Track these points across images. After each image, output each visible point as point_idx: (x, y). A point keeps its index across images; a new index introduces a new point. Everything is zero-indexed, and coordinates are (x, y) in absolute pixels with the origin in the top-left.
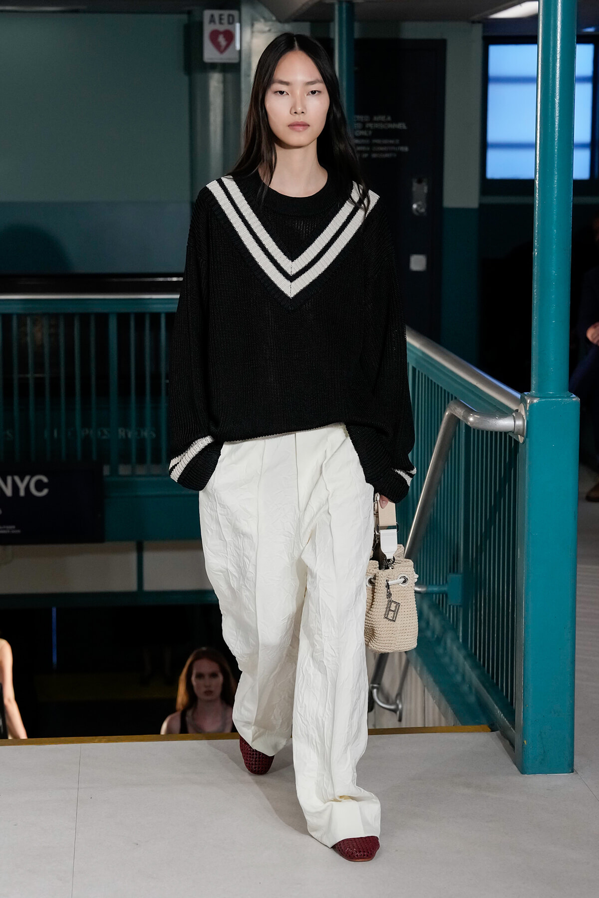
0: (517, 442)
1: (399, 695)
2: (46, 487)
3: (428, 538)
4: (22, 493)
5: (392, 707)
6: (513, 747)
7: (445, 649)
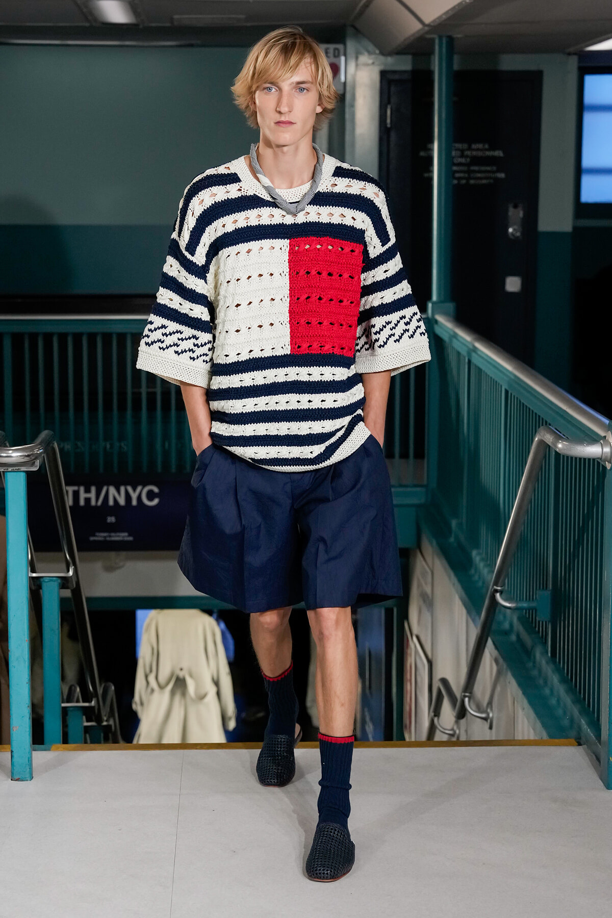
0: (604, 468)
1: (490, 703)
2: (157, 497)
3: (519, 555)
4: (134, 503)
5: (483, 715)
6: (599, 761)
7: (534, 662)
